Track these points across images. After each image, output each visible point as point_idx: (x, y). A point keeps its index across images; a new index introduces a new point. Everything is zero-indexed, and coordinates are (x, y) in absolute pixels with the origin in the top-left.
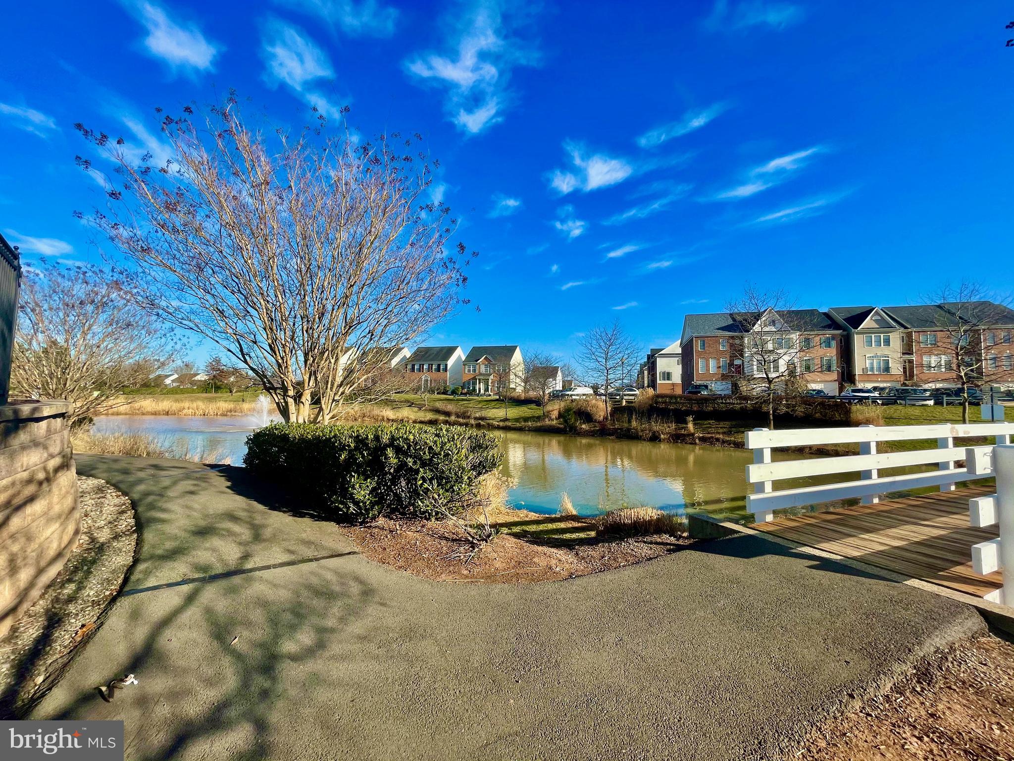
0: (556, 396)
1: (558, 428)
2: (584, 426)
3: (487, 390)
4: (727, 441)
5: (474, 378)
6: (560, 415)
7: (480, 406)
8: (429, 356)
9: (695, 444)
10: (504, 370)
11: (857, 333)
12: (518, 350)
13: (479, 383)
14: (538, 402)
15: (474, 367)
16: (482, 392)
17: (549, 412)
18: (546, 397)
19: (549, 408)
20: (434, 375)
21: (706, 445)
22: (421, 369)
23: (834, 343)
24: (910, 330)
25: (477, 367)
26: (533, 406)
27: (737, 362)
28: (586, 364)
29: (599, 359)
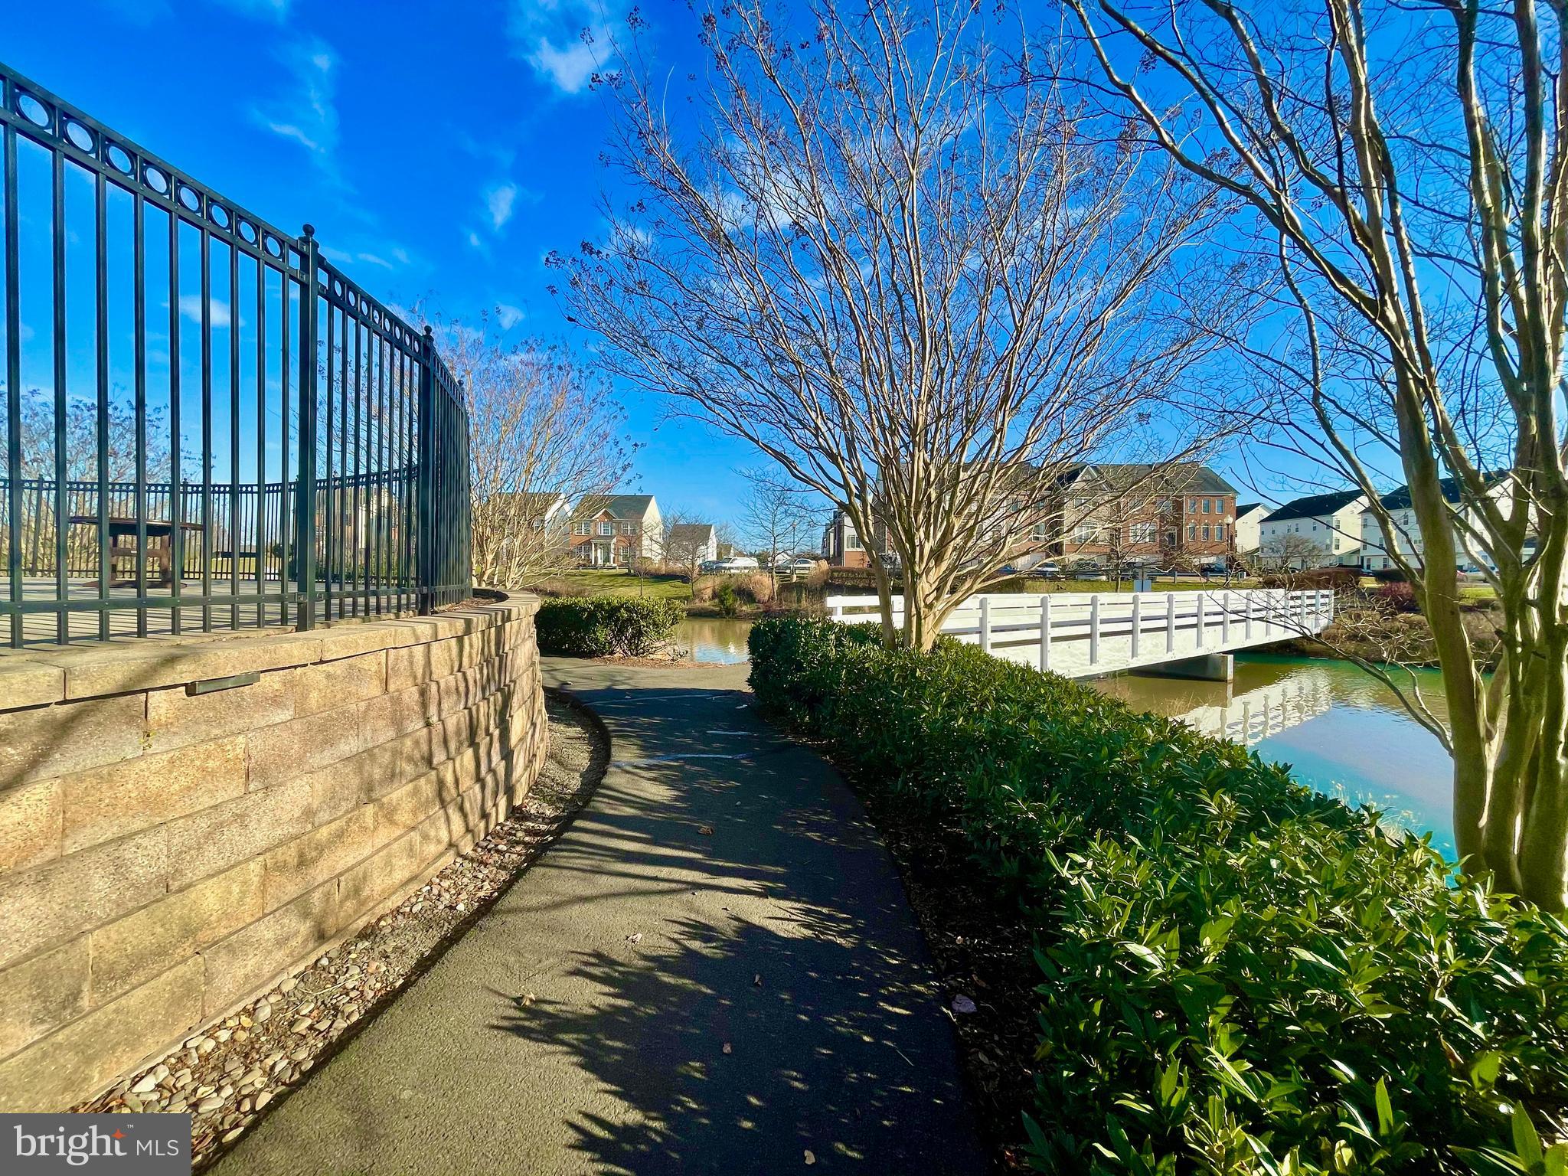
0: (708, 569)
1: (712, 611)
2: (744, 608)
3: (607, 560)
5: (588, 543)
6: (715, 595)
7: (601, 583)
10: (634, 531)
12: (653, 501)
13: (596, 550)
14: (684, 578)
15: (587, 526)
16: (600, 562)
17: (700, 590)
18: (696, 571)
19: (700, 585)
25: (592, 525)
26: (678, 583)
28: (749, 529)
29: (765, 524)
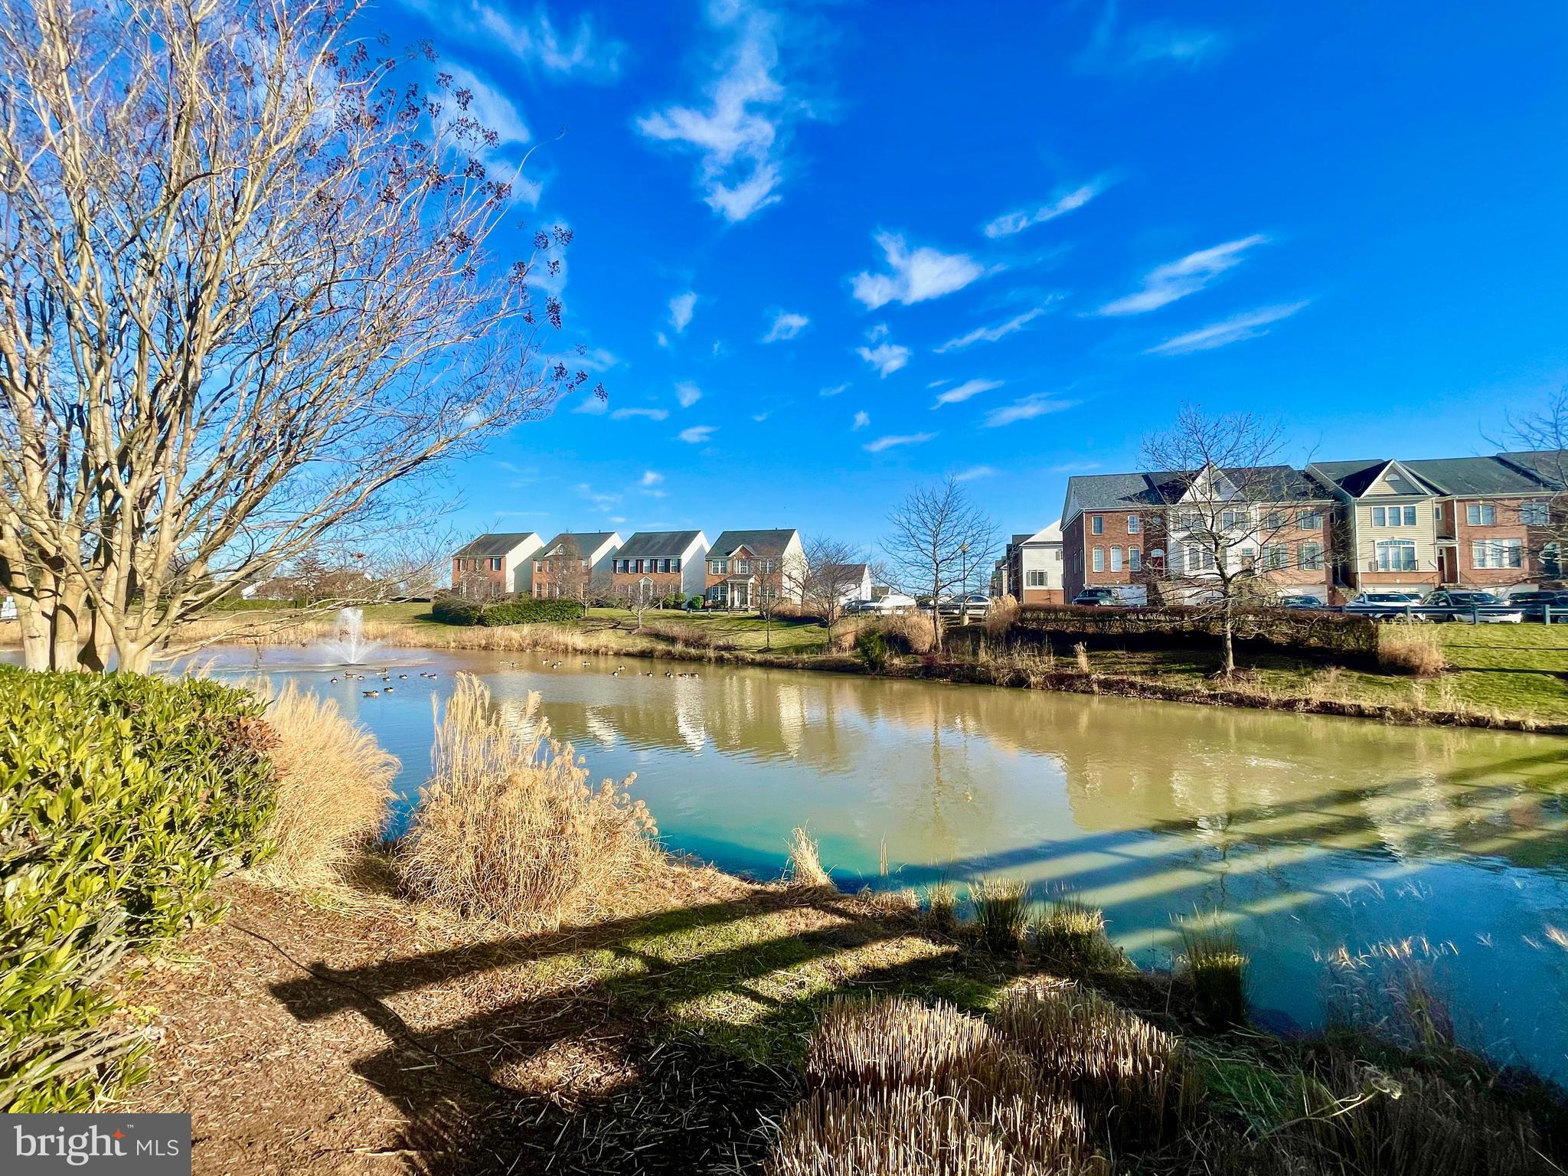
0: (855, 610)
1: (854, 664)
2: (896, 661)
3: (743, 601)
4: (1150, 688)
5: (724, 583)
6: (858, 643)
7: (728, 627)
8: (653, 546)
9: (1093, 692)
10: (773, 571)
11: (1359, 504)
12: (796, 536)
13: (733, 590)
14: (821, 620)
15: (724, 564)
16: (736, 603)
17: (838, 637)
18: (837, 611)
19: (838, 629)
20: (660, 577)
21: (1113, 695)
22: (638, 568)
23: (1320, 521)
24: (1448, 498)
25: (729, 563)
26: (815, 627)
27: (1157, 553)
28: (901, 554)
29: (923, 546)
